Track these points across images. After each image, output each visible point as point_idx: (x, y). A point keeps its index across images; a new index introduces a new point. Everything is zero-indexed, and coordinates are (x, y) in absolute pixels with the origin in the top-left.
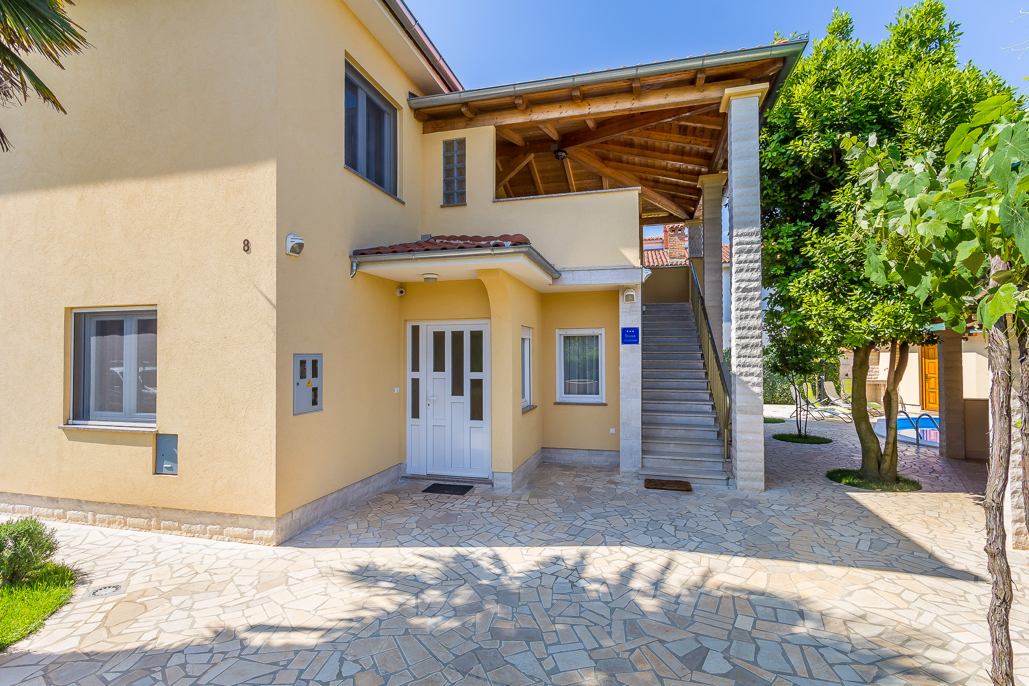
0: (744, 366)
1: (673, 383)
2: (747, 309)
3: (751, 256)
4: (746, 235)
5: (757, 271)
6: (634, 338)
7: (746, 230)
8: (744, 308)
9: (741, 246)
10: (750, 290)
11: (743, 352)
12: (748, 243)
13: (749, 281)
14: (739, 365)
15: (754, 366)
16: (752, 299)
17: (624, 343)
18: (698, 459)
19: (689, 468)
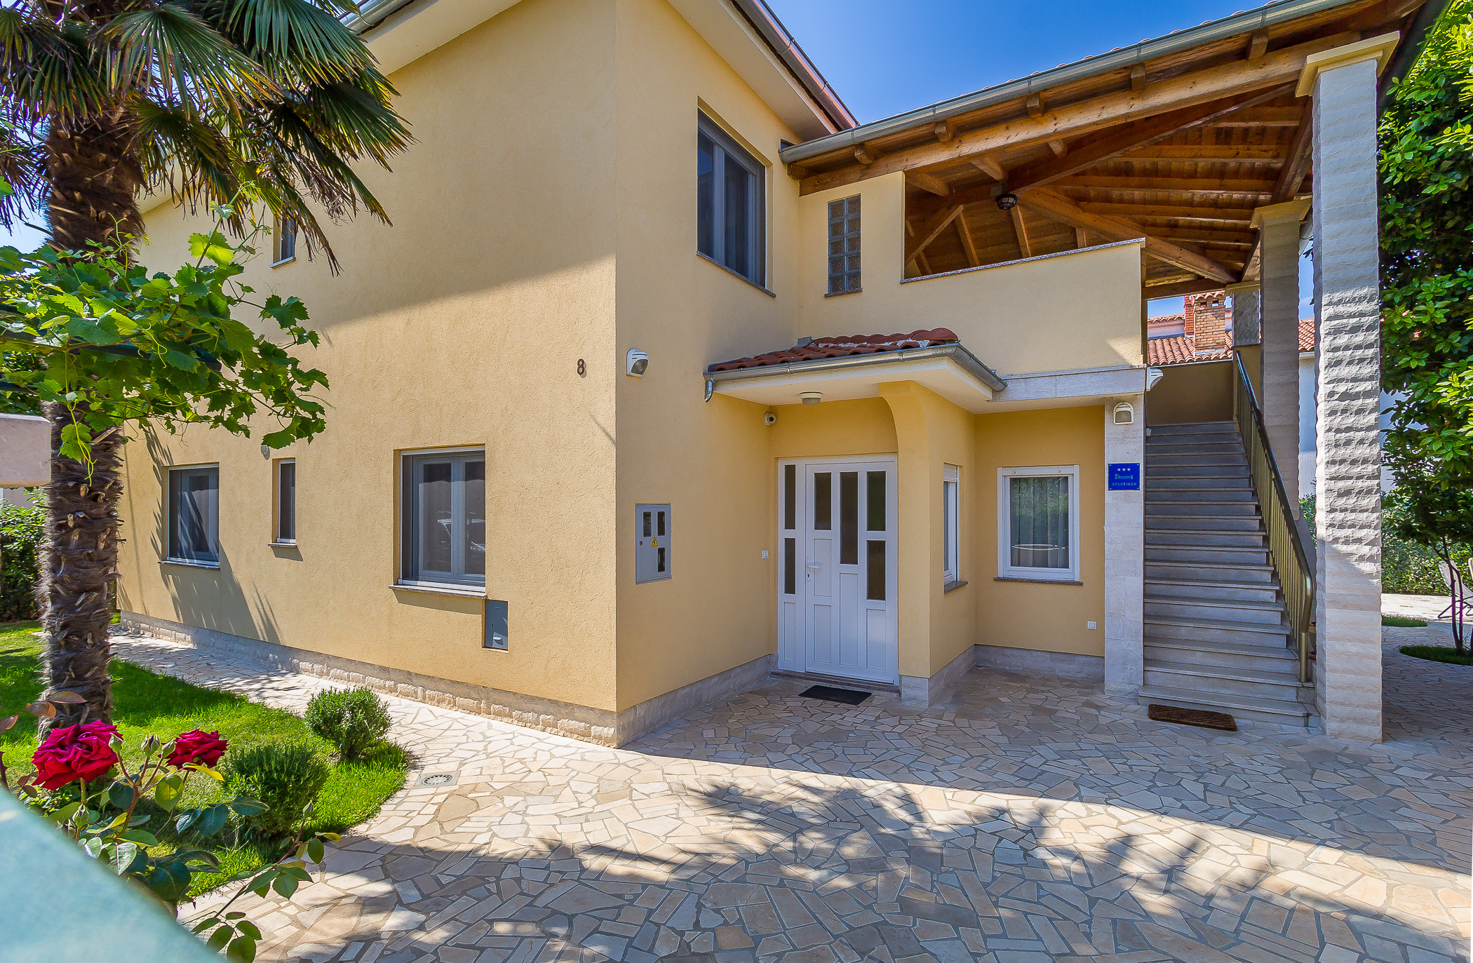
0: (1341, 526)
1: (1204, 553)
2: (1348, 429)
3: (1359, 338)
4: (1348, 302)
5: (1370, 362)
6: (1129, 481)
7: (1349, 294)
8: (1343, 427)
9: (1337, 322)
10: (1357, 396)
11: (1341, 502)
12: (1351, 316)
13: (1354, 380)
14: (1331, 525)
15: (1362, 527)
16: (1359, 411)
17: (1112, 487)
18: (1249, 679)
19: (1231, 692)
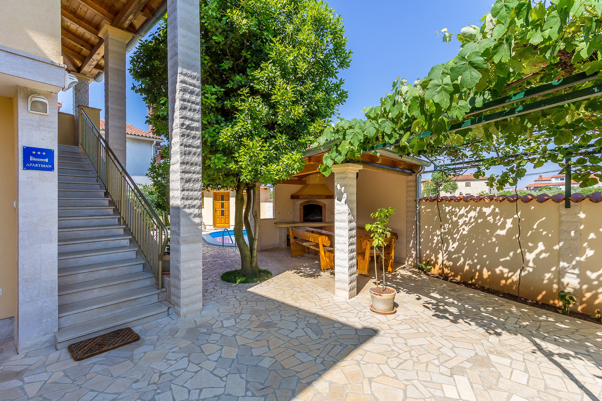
0: (187, 199)
2: (190, 146)
3: (194, 98)
4: (189, 76)
5: (198, 113)
6: (45, 163)
7: (189, 72)
8: (188, 144)
9: (184, 85)
10: (192, 129)
11: (187, 185)
12: (191, 85)
13: (192, 120)
14: (183, 198)
15: (195, 199)
16: (194, 137)
17: (26, 167)
18: (134, 298)
19: (123, 310)
